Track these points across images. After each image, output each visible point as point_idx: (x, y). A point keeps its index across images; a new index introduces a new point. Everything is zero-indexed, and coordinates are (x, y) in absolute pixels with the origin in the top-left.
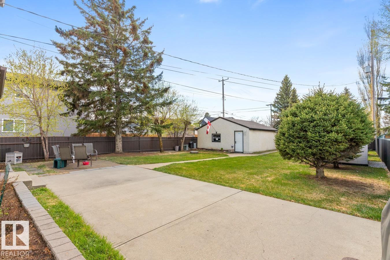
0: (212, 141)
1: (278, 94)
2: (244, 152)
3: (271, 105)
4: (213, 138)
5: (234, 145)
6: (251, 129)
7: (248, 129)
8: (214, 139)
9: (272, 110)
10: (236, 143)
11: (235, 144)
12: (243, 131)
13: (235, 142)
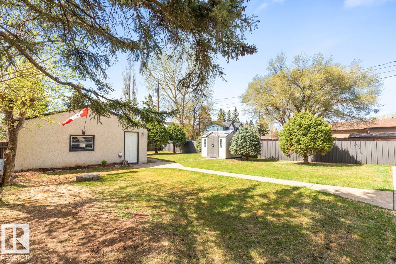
0: (71, 150)
2: (139, 162)
4: (72, 143)
5: (122, 153)
12: (138, 132)
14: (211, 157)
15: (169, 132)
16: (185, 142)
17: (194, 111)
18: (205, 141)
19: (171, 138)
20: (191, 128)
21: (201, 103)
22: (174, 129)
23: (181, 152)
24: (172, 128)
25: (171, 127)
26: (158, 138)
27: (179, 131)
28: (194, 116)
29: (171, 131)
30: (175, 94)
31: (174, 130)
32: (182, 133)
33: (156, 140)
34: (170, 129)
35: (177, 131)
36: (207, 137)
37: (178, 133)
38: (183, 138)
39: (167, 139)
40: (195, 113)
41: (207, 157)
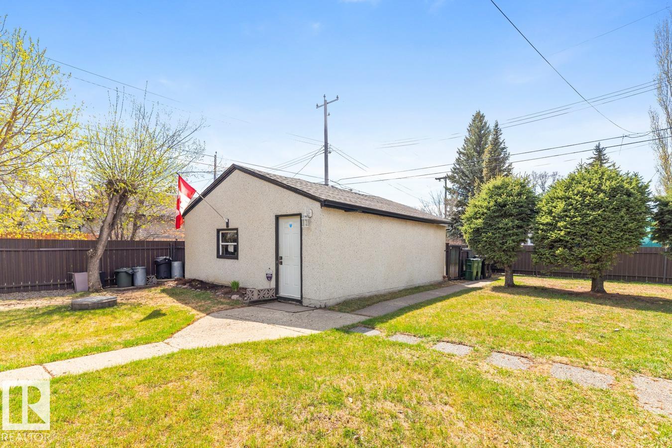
0: (219, 256)
1: (460, 153)
2: (305, 302)
3: (445, 178)
4: (221, 243)
5: (273, 271)
6: (327, 204)
7: (318, 204)
8: (222, 245)
9: (446, 189)
10: (281, 263)
11: (280, 266)
12: (300, 215)
13: (278, 260)
33: (555, 241)
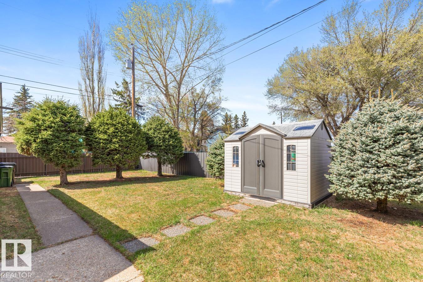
14: (253, 196)
15: (148, 134)
16: (181, 154)
17: (195, 109)
18: (235, 150)
19: (150, 145)
20: (190, 135)
21: (205, 99)
22: (159, 127)
23: (173, 173)
24: (153, 126)
25: (151, 124)
26: (117, 146)
27: (168, 132)
28: (195, 116)
29: (152, 131)
30: (166, 82)
31: (159, 129)
32: (175, 136)
33: (112, 150)
34: (149, 126)
35: (164, 132)
36: (241, 139)
37: (167, 136)
38: (176, 147)
39: (140, 147)
40: (196, 112)
41: (242, 195)
